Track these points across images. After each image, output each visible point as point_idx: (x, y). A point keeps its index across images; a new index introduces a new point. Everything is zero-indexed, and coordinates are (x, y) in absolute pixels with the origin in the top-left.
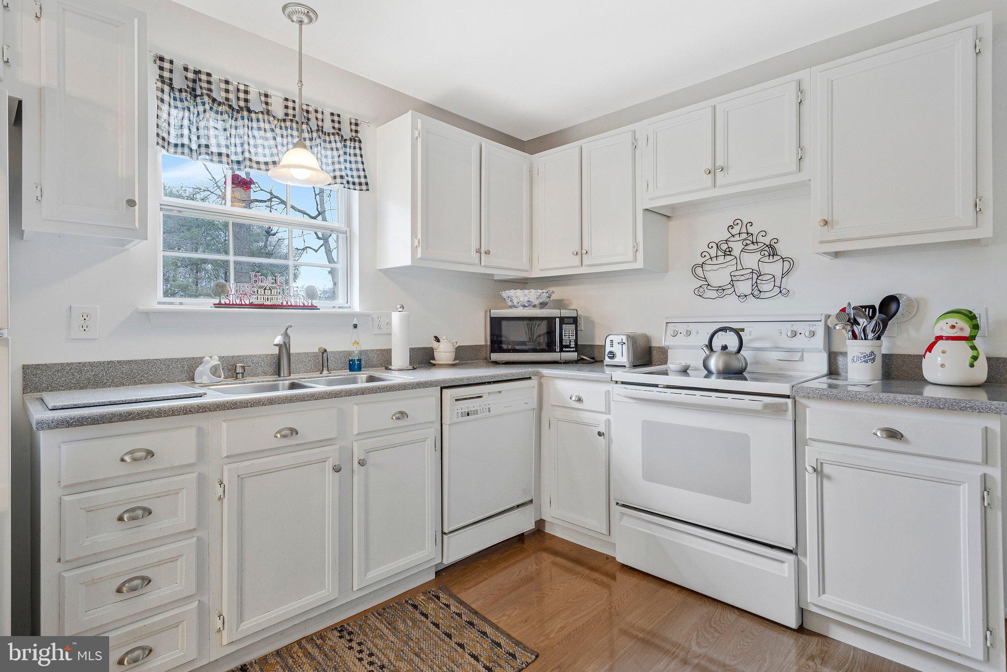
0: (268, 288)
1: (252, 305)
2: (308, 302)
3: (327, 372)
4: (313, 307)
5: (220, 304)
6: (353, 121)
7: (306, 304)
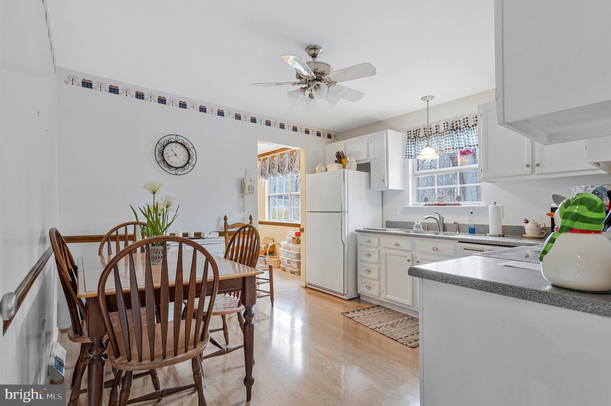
0: (441, 198)
1: (436, 205)
2: (457, 202)
3: (458, 232)
4: (459, 204)
5: (426, 204)
6: (475, 117)
7: (456, 203)
